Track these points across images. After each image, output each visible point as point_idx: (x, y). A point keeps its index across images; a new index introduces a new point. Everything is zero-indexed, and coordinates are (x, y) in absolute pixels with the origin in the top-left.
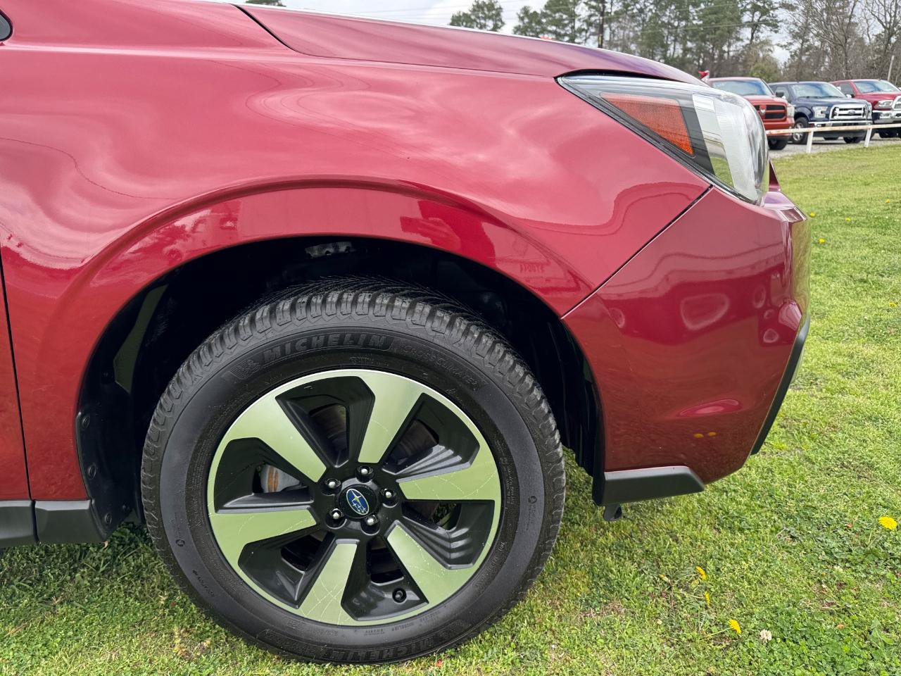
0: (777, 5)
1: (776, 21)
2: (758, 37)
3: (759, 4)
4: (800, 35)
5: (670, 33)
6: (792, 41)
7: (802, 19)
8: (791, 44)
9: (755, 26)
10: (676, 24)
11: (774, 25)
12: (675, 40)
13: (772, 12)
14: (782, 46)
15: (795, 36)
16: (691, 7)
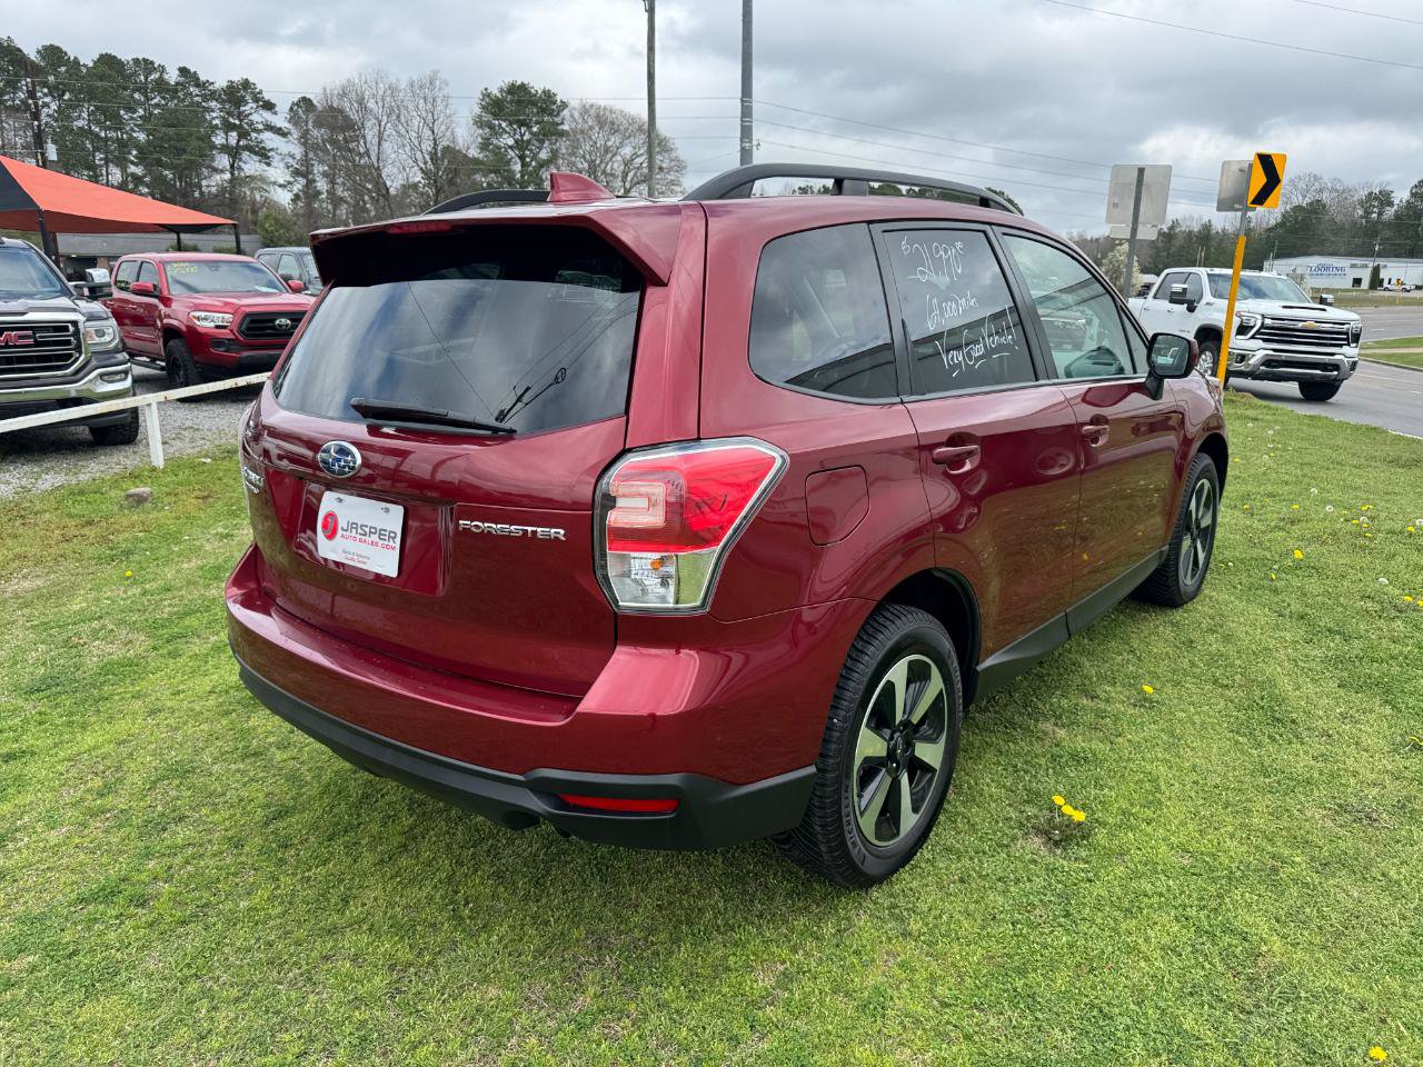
0: (261, 127)
1: (264, 148)
2: (240, 168)
3: (231, 120)
4: (303, 171)
5: (96, 149)
6: (292, 179)
7: (298, 151)
8: (290, 183)
9: (234, 153)
10: (103, 135)
11: (263, 154)
12: (107, 161)
13: (254, 135)
14: (280, 186)
15: (297, 173)
16: (122, 112)
